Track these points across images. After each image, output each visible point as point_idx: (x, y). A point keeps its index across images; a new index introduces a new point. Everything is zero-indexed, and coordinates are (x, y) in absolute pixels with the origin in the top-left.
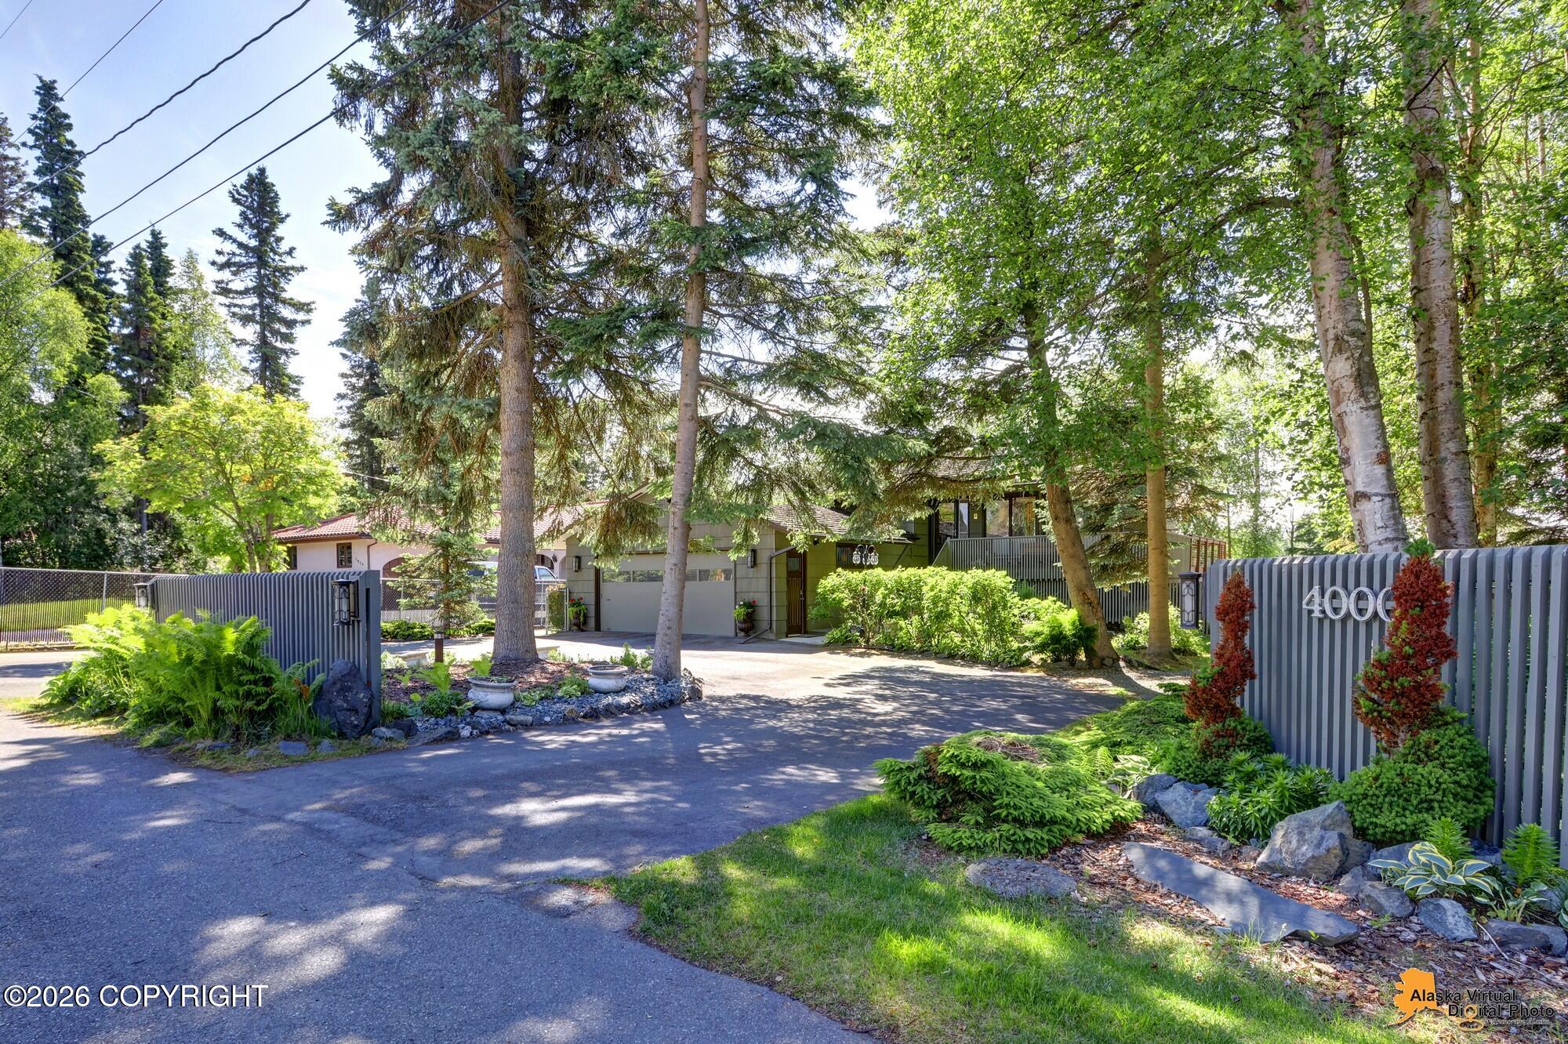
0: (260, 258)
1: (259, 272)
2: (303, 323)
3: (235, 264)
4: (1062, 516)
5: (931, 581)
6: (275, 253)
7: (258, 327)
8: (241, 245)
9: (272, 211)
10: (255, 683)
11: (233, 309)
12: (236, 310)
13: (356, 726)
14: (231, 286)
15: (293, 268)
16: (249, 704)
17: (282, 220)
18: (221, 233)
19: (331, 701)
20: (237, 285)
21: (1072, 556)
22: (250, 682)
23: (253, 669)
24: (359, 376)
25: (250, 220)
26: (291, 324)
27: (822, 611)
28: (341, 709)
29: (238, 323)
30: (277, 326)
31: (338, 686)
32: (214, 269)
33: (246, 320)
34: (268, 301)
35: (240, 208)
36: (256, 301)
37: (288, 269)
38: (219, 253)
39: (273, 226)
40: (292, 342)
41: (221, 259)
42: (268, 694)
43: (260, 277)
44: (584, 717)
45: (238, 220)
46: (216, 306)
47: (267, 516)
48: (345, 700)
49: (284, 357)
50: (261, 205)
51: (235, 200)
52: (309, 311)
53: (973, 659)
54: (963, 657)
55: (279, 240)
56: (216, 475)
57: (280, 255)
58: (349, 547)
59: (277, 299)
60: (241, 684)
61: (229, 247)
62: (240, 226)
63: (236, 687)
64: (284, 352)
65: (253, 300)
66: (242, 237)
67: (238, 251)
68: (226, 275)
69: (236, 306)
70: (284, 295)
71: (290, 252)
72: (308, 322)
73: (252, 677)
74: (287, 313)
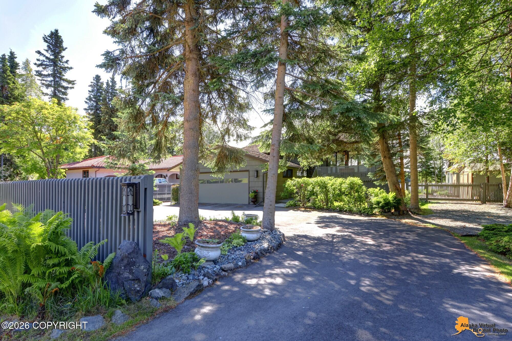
0: (54, 63)
1: (54, 69)
2: (71, 88)
3: (44, 65)
4: (387, 156)
5: (331, 182)
6: (61, 62)
7: (53, 89)
8: (47, 58)
9: (60, 46)
10: (58, 265)
11: (43, 82)
12: (44, 82)
13: (138, 291)
14: (42, 73)
15: (68, 67)
16: (55, 285)
17: (64, 50)
18: (39, 52)
19: (119, 274)
20: (45, 73)
21: (391, 172)
22: (54, 265)
23: (58, 254)
24: (92, 110)
25: (51, 49)
26: (66, 88)
27: (286, 194)
28: (127, 279)
29: (45, 87)
30: (60, 89)
31: (125, 262)
32: (35, 66)
33: (48, 86)
34: (57, 79)
35: (46, 44)
36: (52, 79)
37: (66, 68)
38: (38, 60)
39: (60, 52)
40: (66, 95)
41: (39, 63)
42: (70, 274)
43: (54, 70)
44: (254, 259)
45: (46, 48)
46: (36, 80)
47: (57, 156)
48: (131, 272)
49: (63, 101)
50: (56, 43)
51: (45, 41)
52: (73, 84)
53: (350, 212)
54: (346, 211)
55: (62, 57)
56: (33, 137)
57: (63, 63)
58: (88, 172)
59: (61, 79)
60: (49, 267)
61: (42, 58)
62: (47, 51)
63: (43, 269)
64: (63, 99)
65: (51, 79)
66: (48, 55)
67: (46, 60)
68: (40, 69)
69: (44, 80)
70: (64, 77)
71: (67, 62)
72: (73, 88)
73: (56, 261)
74: (65, 84)
